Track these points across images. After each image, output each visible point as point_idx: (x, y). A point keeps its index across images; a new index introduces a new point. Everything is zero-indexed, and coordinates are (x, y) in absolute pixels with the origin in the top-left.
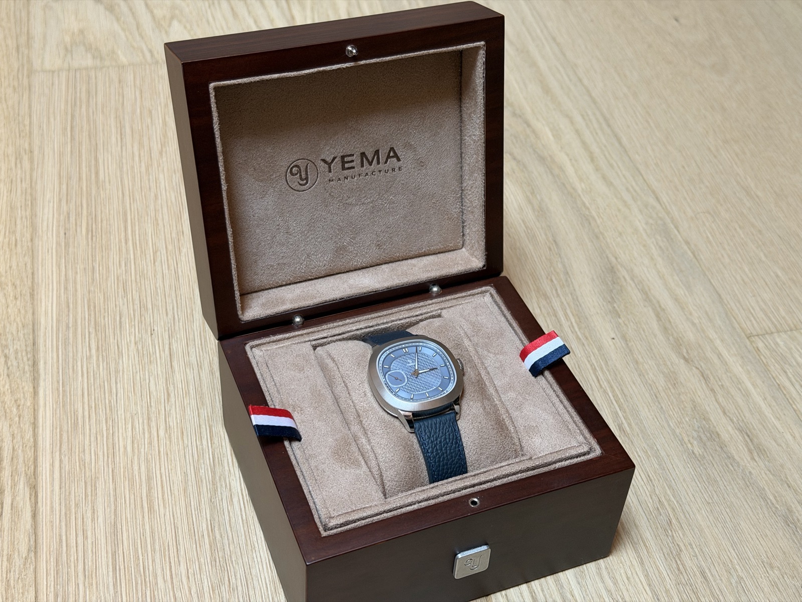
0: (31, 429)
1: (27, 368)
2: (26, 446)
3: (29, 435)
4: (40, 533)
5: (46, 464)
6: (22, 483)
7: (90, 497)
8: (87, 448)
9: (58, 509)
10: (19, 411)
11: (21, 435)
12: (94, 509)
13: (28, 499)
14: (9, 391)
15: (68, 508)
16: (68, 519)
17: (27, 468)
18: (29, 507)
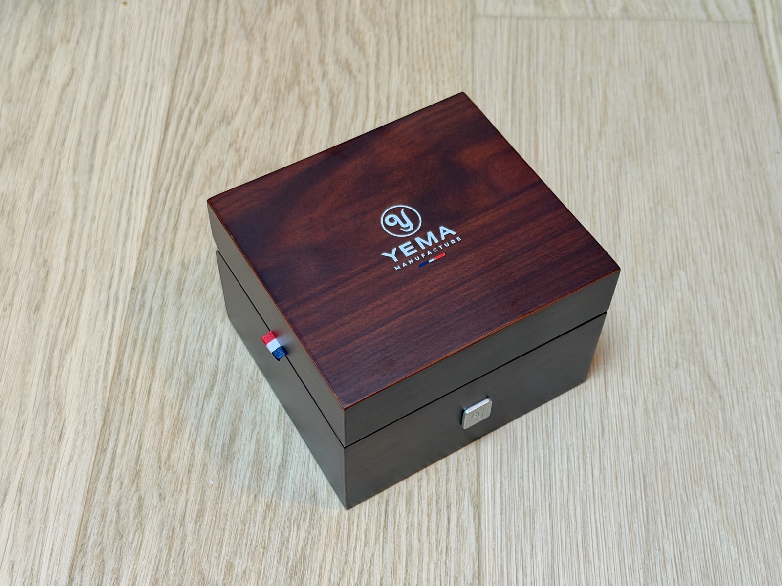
2: (470, 459)
6: (466, 499)
7: (528, 530)
8: (525, 473)
9: (499, 536)
12: (532, 545)
15: (509, 538)
16: (509, 550)
17: (471, 484)
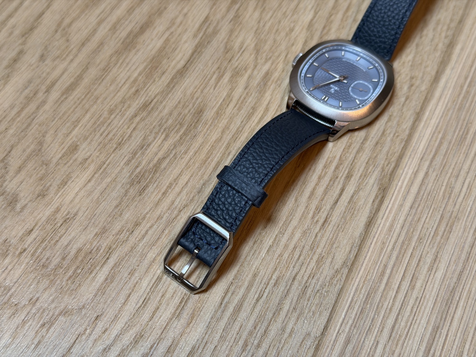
0: (412, 120)
1: (440, 45)
3: (407, 125)
4: (365, 250)
5: (409, 168)
10: (410, 91)
11: (399, 121)
13: (372, 200)
14: (410, 63)
18: (368, 211)
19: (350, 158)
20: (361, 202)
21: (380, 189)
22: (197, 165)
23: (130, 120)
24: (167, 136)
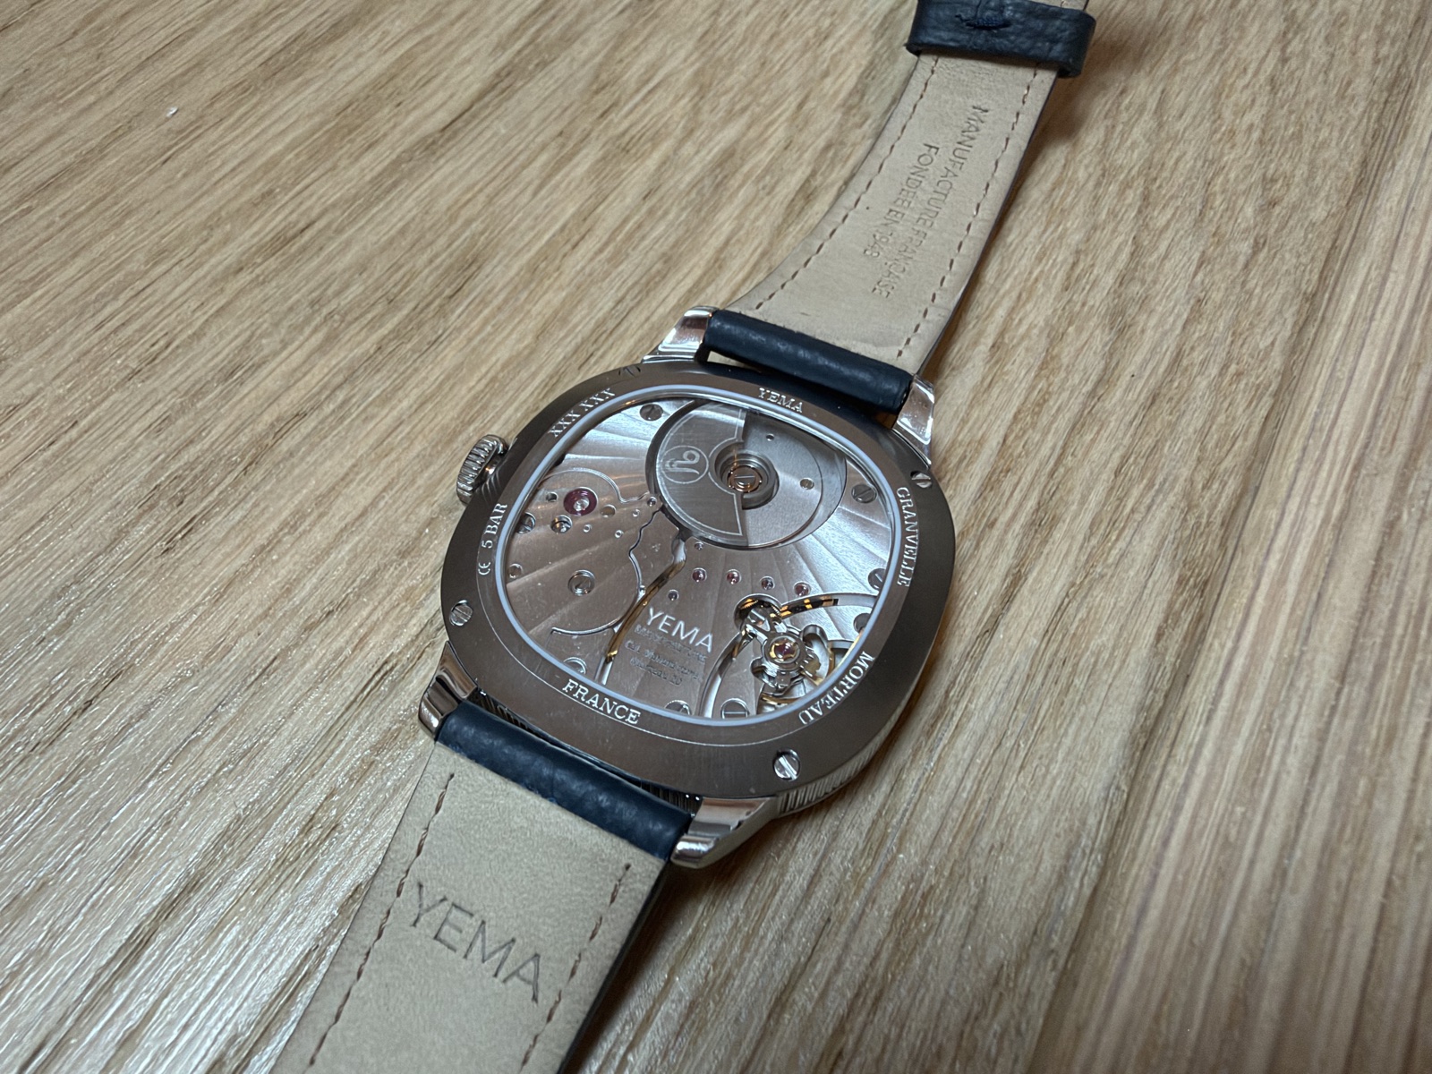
19: (1045, 451)
20: (1103, 638)
21: (1182, 581)
22: (417, 448)
23: (215, 282)
24: (331, 339)
